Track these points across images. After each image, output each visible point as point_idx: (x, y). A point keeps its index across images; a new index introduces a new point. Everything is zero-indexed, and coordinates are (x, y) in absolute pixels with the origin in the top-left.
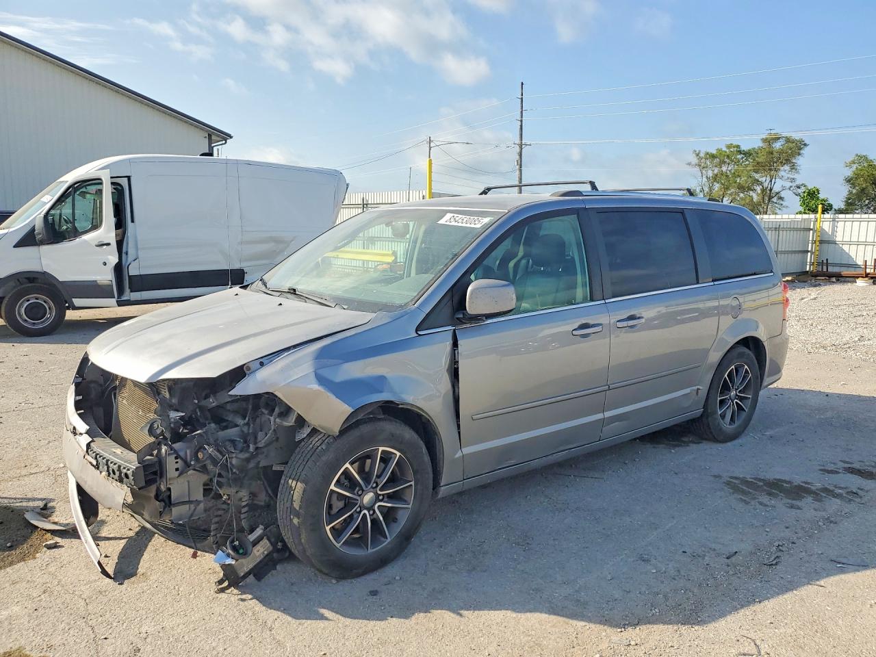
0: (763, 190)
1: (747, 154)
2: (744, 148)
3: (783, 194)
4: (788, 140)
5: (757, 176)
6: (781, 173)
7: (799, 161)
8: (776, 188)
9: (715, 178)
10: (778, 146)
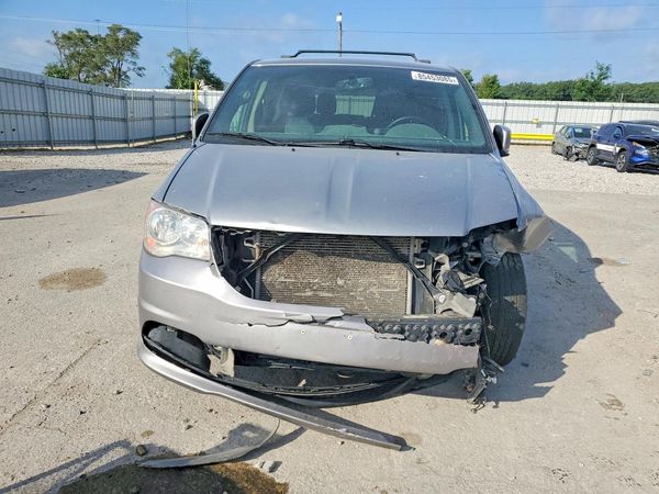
0: (114, 69)
1: (95, 39)
2: (92, 34)
3: (128, 74)
4: (128, 31)
5: (108, 58)
6: (126, 57)
7: (138, 49)
8: (124, 69)
9: (72, 56)
10: (121, 35)
